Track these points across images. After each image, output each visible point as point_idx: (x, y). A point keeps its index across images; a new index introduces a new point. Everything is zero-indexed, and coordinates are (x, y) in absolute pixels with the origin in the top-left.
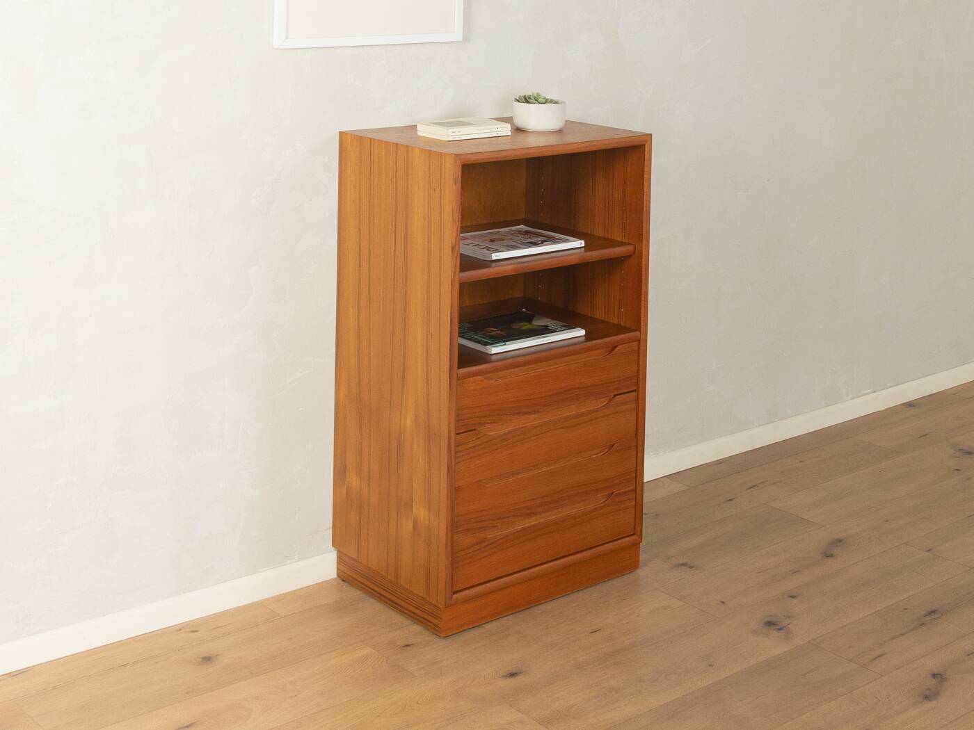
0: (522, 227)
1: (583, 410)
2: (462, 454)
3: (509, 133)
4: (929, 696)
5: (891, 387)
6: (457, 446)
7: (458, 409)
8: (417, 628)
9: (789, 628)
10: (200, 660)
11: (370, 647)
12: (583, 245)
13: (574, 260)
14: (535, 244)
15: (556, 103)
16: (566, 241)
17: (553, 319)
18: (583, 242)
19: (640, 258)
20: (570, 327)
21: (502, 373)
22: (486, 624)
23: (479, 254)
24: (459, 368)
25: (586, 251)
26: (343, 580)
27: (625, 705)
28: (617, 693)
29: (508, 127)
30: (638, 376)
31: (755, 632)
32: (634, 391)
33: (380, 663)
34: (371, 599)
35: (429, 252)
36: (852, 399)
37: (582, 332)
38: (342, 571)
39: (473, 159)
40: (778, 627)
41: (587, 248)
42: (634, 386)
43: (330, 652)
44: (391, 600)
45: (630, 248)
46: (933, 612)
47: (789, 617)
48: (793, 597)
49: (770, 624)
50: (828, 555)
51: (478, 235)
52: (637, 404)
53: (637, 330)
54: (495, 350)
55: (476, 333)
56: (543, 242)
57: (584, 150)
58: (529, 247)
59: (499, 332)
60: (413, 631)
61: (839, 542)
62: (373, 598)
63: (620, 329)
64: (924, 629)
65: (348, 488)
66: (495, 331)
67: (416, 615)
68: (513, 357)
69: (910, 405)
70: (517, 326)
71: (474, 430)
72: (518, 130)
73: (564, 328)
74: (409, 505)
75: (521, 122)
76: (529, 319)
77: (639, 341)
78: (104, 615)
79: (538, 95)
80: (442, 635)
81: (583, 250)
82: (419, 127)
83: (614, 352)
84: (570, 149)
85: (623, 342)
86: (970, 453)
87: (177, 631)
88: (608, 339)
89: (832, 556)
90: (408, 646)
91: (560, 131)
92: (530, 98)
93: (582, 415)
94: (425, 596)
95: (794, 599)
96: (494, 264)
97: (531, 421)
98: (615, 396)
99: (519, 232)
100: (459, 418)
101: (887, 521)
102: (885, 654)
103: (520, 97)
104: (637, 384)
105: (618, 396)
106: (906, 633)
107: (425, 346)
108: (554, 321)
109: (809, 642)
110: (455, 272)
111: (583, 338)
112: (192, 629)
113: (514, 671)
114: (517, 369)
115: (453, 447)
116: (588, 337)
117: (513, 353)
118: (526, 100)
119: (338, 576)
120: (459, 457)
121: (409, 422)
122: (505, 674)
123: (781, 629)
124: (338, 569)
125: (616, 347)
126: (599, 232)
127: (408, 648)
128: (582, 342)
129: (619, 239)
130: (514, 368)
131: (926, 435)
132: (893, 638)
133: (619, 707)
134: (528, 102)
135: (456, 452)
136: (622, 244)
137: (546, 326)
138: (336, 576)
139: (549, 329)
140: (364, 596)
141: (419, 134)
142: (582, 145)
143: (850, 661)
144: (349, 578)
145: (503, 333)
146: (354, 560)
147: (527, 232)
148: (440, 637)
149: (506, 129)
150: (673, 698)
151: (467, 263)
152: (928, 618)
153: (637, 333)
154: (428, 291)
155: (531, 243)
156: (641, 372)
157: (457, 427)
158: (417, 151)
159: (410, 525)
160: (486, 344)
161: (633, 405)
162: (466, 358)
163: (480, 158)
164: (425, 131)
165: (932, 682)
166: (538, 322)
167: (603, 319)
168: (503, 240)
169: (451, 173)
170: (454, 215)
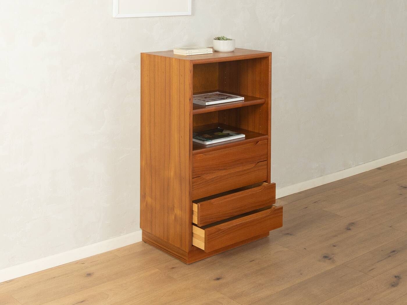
0: (218, 93)
1: (245, 169)
2: (195, 187)
3: (212, 53)
4: (394, 285)
5: (371, 161)
6: (193, 183)
7: (193, 168)
8: (177, 261)
9: (333, 259)
10: (86, 275)
11: (157, 269)
12: (244, 99)
13: (240, 105)
14: (224, 99)
15: (231, 40)
16: (237, 97)
17: (231, 131)
18: (244, 98)
19: (268, 104)
20: (239, 134)
21: (211, 153)
22: (206, 259)
23: (200, 103)
24: (193, 150)
25: (245, 101)
26: (145, 242)
27: (266, 290)
28: (262, 285)
29: (212, 50)
30: (267, 154)
31: (319, 261)
32: (266, 160)
33: (162, 275)
34: (157, 250)
35: (180, 102)
36: (355, 166)
37: (244, 136)
38: (145, 238)
39: (197, 62)
40: (329, 258)
41: (245, 100)
42: (266, 158)
43: (141, 271)
44: (165, 250)
45: (263, 100)
46: (394, 251)
47: (334, 254)
48: (334, 246)
49: (325, 257)
50: (348, 229)
51: (200, 96)
52: (267, 165)
53: (267, 135)
54: (208, 143)
55: (199, 137)
56: (227, 98)
57: (244, 59)
58: (221, 100)
59: (209, 136)
60: (175, 262)
61: (352, 224)
62: (158, 249)
63: (259, 135)
64: (390, 258)
65: (147, 203)
66: (207, 136)
67: (176, 255)
68: (215, 146)
69: (379, 169)
70: (216, 134)
71: (200, 176)
72: (215, 51)
73: (236, 134)
74: (173, 209)
75: (216, 48)
76: (222, 131)
77: (268, 139)
78: (45, 257)
79: (223, 37)
80: (188, 263)
81: (244, 101)
82: (174, 51)
83: (257, 144)
84: (238, 59)
85: (261, 140)
86: (405, 188)
87: (76, 263)
88: (255, 139)
89: (350, 229)
90: (173, 268)
91: (233, 52)
92: (220, 38)
93: (245, 170)
94: (180, 247)
95: (335, 247)
96: (207, 107)
97: (223, 173)
98: (258, 162)
99: (217, 94)
100: (193, 171)
101: (372, 215)
102: (374, 268)
103: (216, 38)
104: (267, 158)
105: (260, 163)
106: (383, 260)
107: (179, 142)
108: (232, 132)
109: (342, 264)
110: (191, 110)
111: (244, 138)
112: (82, 263)
113: (218, 277)
114: (217, 151)
115: (191, 183)
116: (246, 138)
117: (215, 144)
118: (219, 39)
119: (143, 240)
120: (194, 188)
121: (172, 174)
122: (215, 279)
123: (330, 259)
124: (143, 237)
125: (258, 142)
126: (250, 94)
127: (173, 269)
128: (244, 140)
129: (259, 97)
130: (216, 150)
131: (387, 180)
132: (378, 262)
133: (264, 291)
134: (219, 40)
135: (192, 186)
136: (260, 99)
137: (229, 134)
138: (142, 240)
139: (230, 135)
140: (154, 248)
141: (174, 53)
142: (243, 57)
143: (360, 271)
144: (147, 241)
145: (211, 136)
146: (149, 233)
147: (220, 95)
148: (187, 264)
149: (211, 51)
150: (286, 287)
151: (196, 107)
152: (392, 254)
153: (267, 136)
154: (179, 118)
155: (222, 98)
156: (269, 152)
157: (192, 175)
158: (174, 60)
159: (173, 217)
160: (204, 141)
161: (266, 167)
162: (196, 147)
163: (200, 62)
164: (177, 52)
165: (395, 280)
166: (225, 132)
167: (252, 131)
168: (210, 97)
169: (189, 68)
170: (190, 86)
